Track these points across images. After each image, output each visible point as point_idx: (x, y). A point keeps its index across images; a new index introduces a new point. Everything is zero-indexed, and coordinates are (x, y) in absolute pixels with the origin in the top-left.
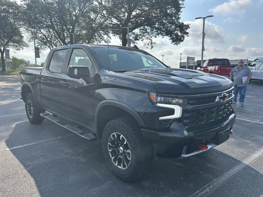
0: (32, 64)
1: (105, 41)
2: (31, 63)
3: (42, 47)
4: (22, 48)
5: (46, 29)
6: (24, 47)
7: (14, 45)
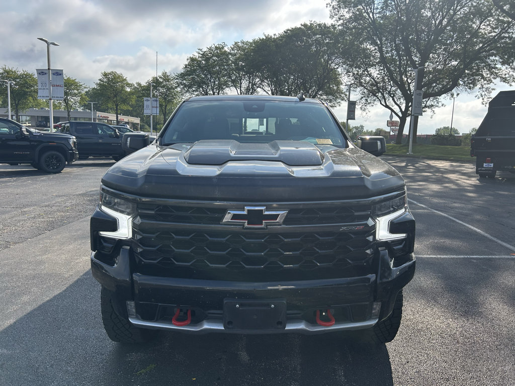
0: (367, 131)
1: (501, 77)
2: (365, 130)
3: (368, 100)
4: (339, 102)
5: (381, 66)
6: (342, 102)
7: (327, 100)
